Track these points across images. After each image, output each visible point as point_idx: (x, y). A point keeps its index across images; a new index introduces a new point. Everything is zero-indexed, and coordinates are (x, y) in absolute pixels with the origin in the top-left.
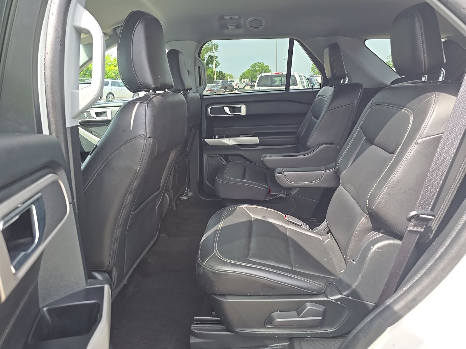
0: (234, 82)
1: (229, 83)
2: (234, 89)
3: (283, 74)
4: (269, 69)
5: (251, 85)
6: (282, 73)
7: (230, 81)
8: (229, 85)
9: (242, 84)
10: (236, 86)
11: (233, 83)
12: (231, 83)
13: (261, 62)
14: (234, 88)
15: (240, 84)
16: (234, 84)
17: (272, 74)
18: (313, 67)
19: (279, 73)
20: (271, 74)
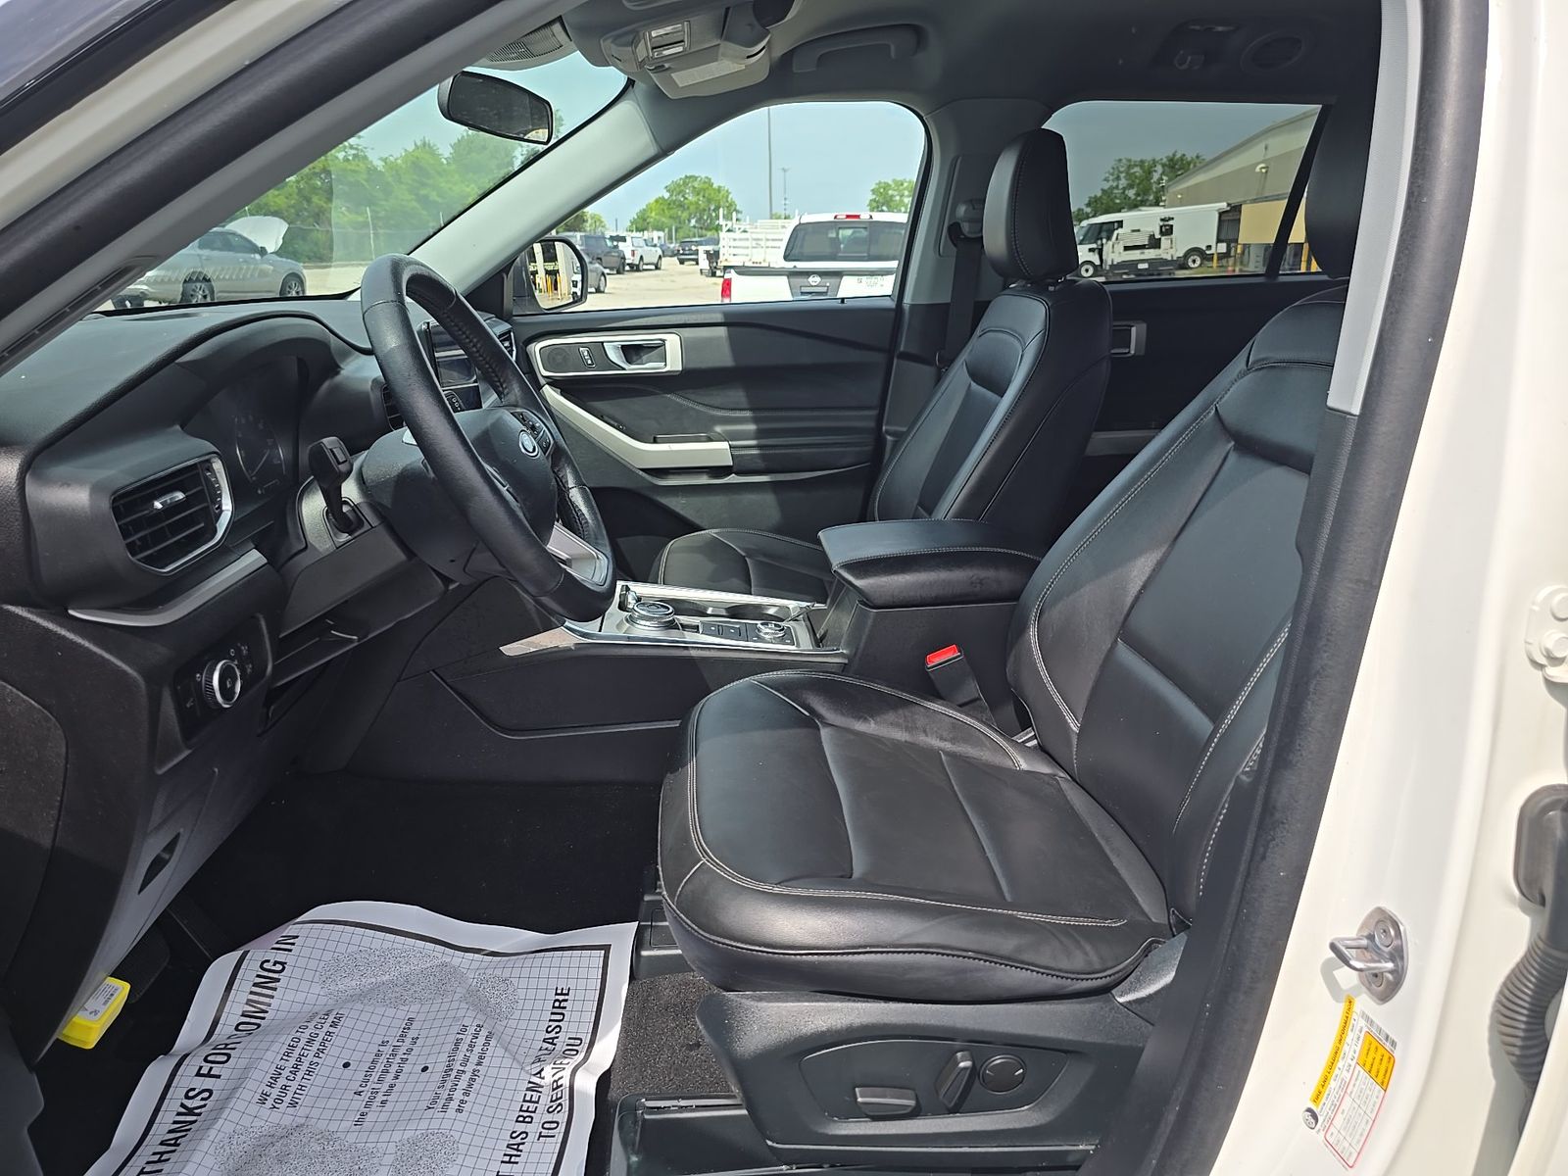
0: (625, 241)
1: (609, 243)
2: (628, 264)
3: (874, 220)
4: (729, 199)
5: (681, 252)
6: (871, 217)
7: (612, 238)
8: (608, 250)
9: (653, 249)
10: (633, 255)
11: (621, 245)
12: (615, 243)
13: (703, 176)
14: (627, 261)
15: (646, 248)
16: (625, 248)
17: (835, 217)
18: (874, 200)
19: (858, 217)
20: (832, 219)
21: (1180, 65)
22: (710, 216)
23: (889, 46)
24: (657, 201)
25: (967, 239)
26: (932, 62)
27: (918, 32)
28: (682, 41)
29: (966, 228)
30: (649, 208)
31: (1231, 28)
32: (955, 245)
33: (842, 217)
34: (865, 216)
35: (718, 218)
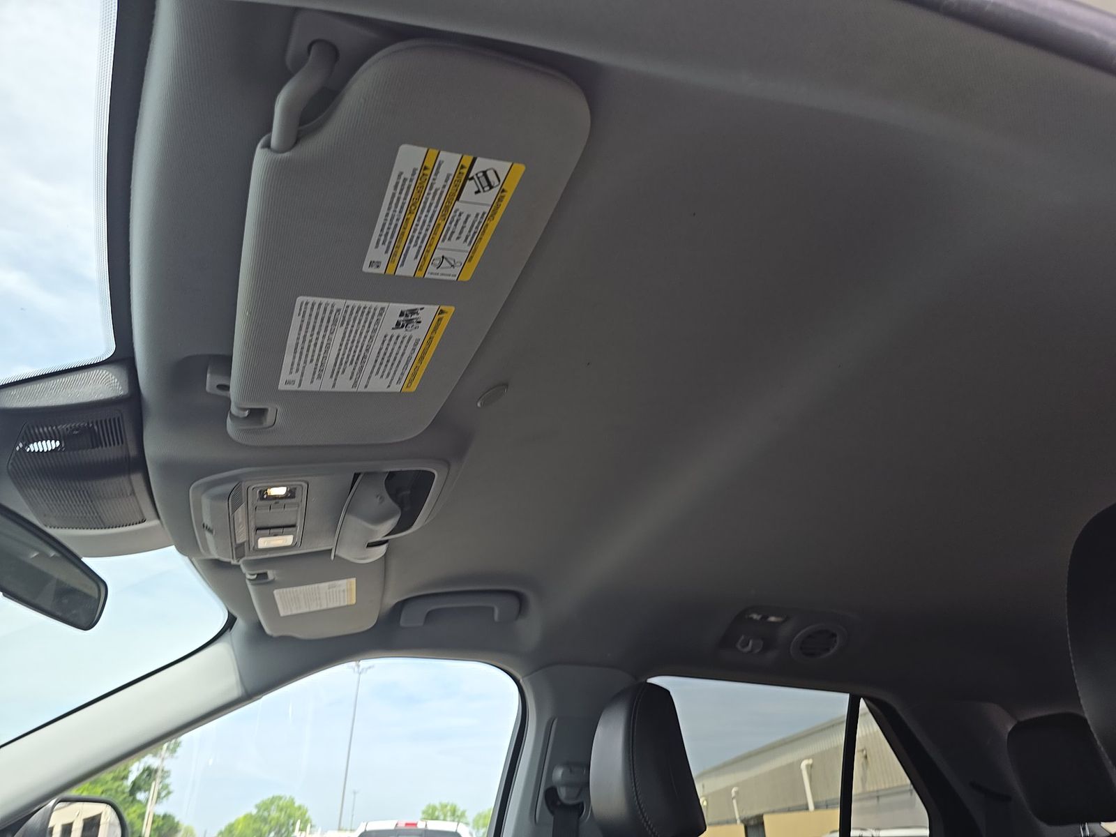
4: (306, 815)
17: (396, 826)
19: (415, 825)
20: (394, 827)
21: (743, 647)
22: (288, 829)
23: (493, 609)
24: (245, 817)
25: (564, 807)
26: (531, 629)
27: (520, 598)
28: (294, 526)
29: (563, 793)
30: (237, 821)
31: (779, 619)
32: (552, 812)
33: (402, 825)
34: (421, 825)
35: (293, 831)
